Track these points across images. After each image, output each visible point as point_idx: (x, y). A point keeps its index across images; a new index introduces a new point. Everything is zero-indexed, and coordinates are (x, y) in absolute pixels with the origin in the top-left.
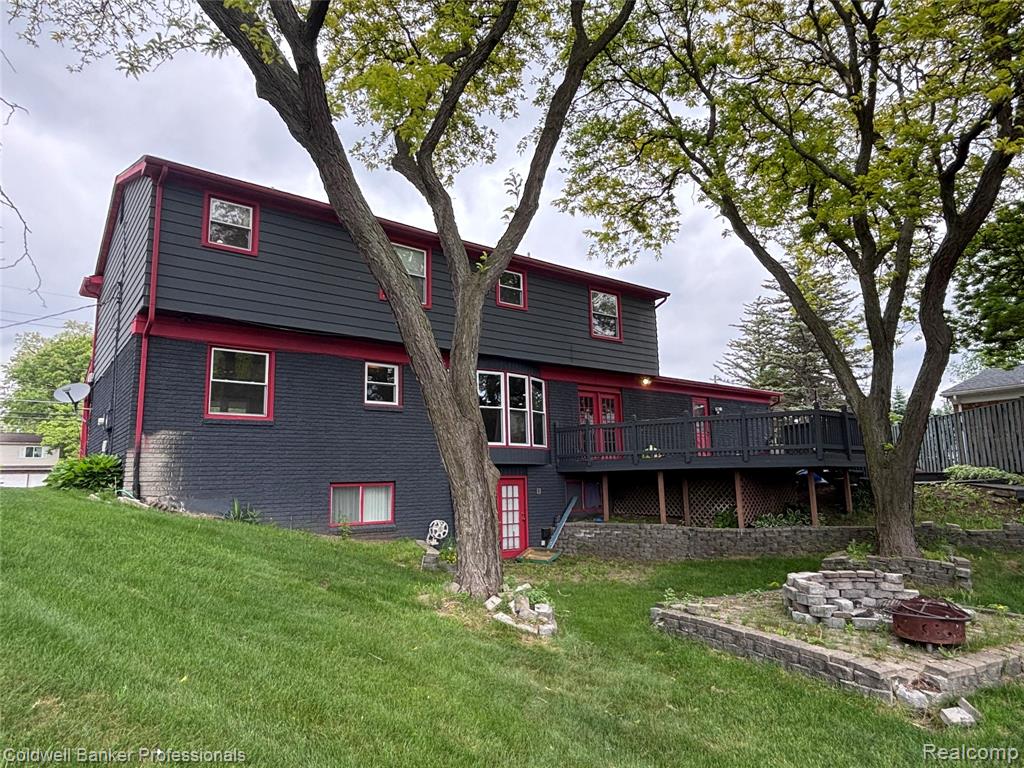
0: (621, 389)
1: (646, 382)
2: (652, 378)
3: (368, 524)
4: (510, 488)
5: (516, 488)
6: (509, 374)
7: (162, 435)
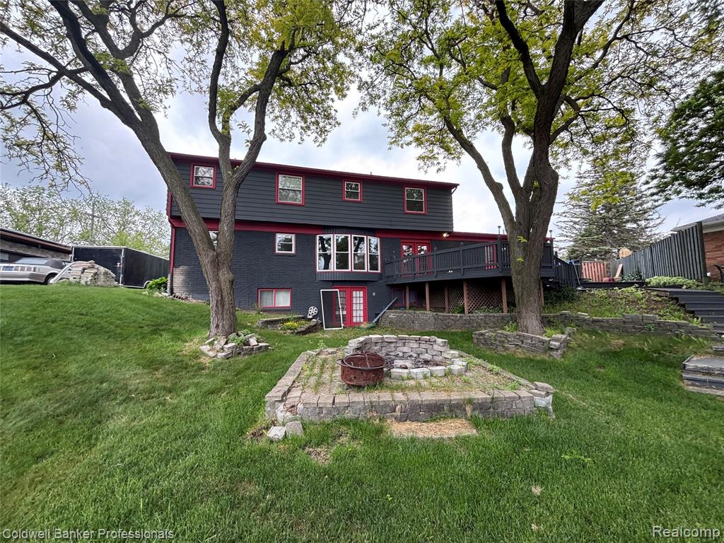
0: (431, 240)
1: (445, 235)
2: (449, 233)
3: (277, 307)
4: (358, 292)
5: (362, 292)
6: (353, 236)
7: (181, 268)
